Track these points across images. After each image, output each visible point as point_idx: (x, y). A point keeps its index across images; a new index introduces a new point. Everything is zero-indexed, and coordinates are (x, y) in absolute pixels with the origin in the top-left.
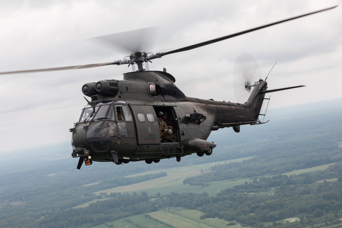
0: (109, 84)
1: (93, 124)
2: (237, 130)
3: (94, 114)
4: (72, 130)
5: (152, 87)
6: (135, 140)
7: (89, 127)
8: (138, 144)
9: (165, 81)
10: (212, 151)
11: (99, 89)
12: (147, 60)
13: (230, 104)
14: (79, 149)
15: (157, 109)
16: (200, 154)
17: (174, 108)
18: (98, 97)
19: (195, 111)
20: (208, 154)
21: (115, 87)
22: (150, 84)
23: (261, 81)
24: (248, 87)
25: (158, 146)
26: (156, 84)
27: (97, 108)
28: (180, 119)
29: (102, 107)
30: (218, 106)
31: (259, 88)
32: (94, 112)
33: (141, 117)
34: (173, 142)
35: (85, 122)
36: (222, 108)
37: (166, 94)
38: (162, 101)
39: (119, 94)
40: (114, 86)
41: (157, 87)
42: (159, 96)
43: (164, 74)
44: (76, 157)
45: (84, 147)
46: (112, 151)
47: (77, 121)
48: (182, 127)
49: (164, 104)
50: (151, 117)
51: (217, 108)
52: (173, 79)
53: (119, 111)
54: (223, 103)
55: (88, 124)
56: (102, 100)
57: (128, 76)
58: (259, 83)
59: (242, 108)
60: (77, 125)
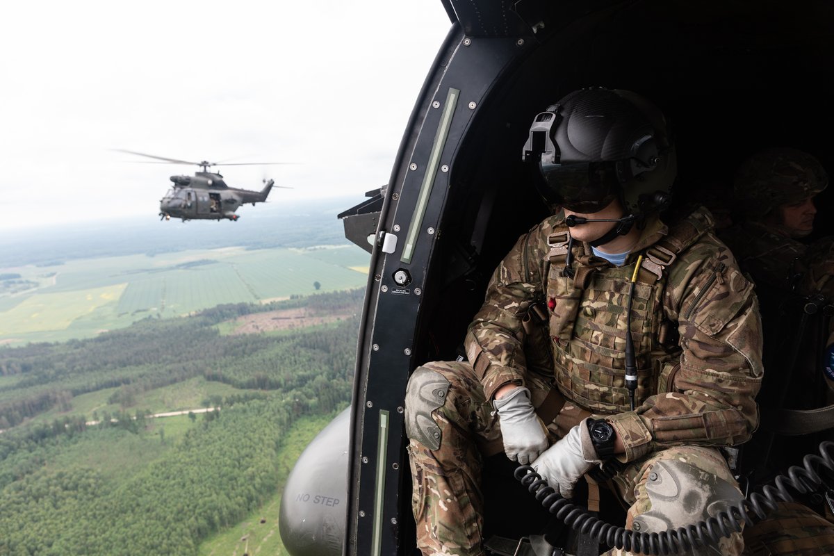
0: (186, 179)
1: (173, 200)
2: (254, 205)
3: (174, 194)
4: (161, 201)
5: (210, 182)
6: (196, 212)
7: (171, 201)
9: (218, 178)
10: (237, 219)
11: (180, 180)
12: (210, 166)
13: (252, 192)
15: (211, 194)
16: (231, 220)
17: (220, 194)
18: (179, 184)
19: (232, 197)
20: (235, 220)
22: (209, 180)
23: (272, 180)
24: (264, 181)
27: (175, 191)
28: (223, 201)
29: (179, 190)
31: (270, 184)
33: (201, 199)
34: (217, 212)
35: (169, 198)
37: (217, 186)
38: (214, 190)
39: (190, 185)
40: (188, 180)
41: (213, 182)
42: (213, 187)
43: (218, 174)
44: (161, 215)
47: (164, 196)
48: (223, 204)
49: (215, 192)
50: (207, 199)
52: (222, 178)
53: (189, 194)
54: (249, 191)
56: (180, 187)
57: (198, 174)
58: (270, 181)
59: (259, 193)
60: (164, 198)
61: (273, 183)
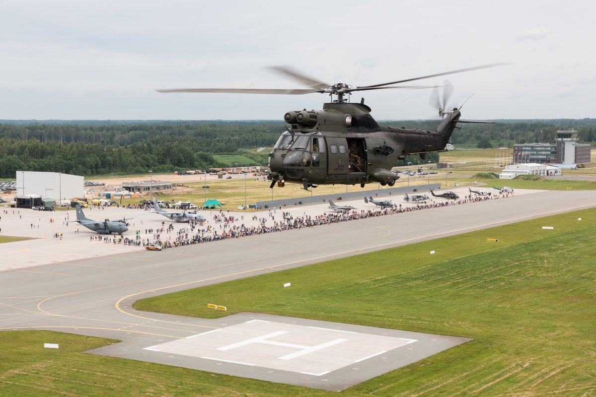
0: (309, 117)
1: (290, 152)
3: (292, 143)
5: (348, 120)
6: (326, 171)
7: (286, 155)
8: (328, 174)
9: (362, 112)
10: (395, 182)
11: (300, 120)
12: (348, 91)
13: (420, 133)
14: (274, 173)
15: (349, 140)
16: (384, 183)
17: (366, 139)
18: (298, 127)
19: (385, 143)
20: (391, 184)
21: (314, 120)
22: (347, 116)
23: (455, 109)
24: (442, 113)
25: (345, 175)
26: (352, 117)
27: (295, 137)
28: (369, 150)
29: (300, 137)
30: (408, 135)
31: (452, 118)
32: (293, 140)
33: (333, 149)
34: (360, 171)
35: (283, 149)
36: (411, 137)
37: (360, 126)
38: (356, 132)
39: (317, 126)
40: (313, 118)
41: (353, 119)
42: (354, 128)
43: (362, 105)
44: (271, 179)
45: (279, 172)
46: (303, 179)
48: (370, 157)
49: (357, 136)
50: (343, 149)
51: (407, 137)
52: (369, 109)
53: (315, 141)
55: (285, 152)
56: (301, 130)
57: (327, 106)
58: (453, 111)
59: (432, 136)
61: (459, 115)
